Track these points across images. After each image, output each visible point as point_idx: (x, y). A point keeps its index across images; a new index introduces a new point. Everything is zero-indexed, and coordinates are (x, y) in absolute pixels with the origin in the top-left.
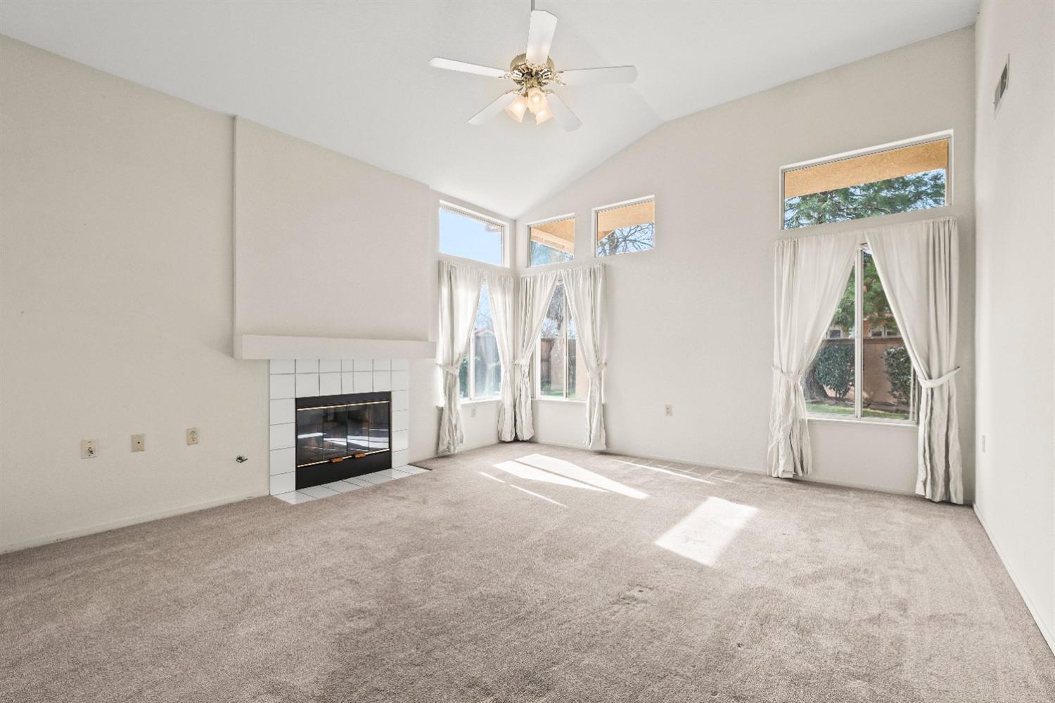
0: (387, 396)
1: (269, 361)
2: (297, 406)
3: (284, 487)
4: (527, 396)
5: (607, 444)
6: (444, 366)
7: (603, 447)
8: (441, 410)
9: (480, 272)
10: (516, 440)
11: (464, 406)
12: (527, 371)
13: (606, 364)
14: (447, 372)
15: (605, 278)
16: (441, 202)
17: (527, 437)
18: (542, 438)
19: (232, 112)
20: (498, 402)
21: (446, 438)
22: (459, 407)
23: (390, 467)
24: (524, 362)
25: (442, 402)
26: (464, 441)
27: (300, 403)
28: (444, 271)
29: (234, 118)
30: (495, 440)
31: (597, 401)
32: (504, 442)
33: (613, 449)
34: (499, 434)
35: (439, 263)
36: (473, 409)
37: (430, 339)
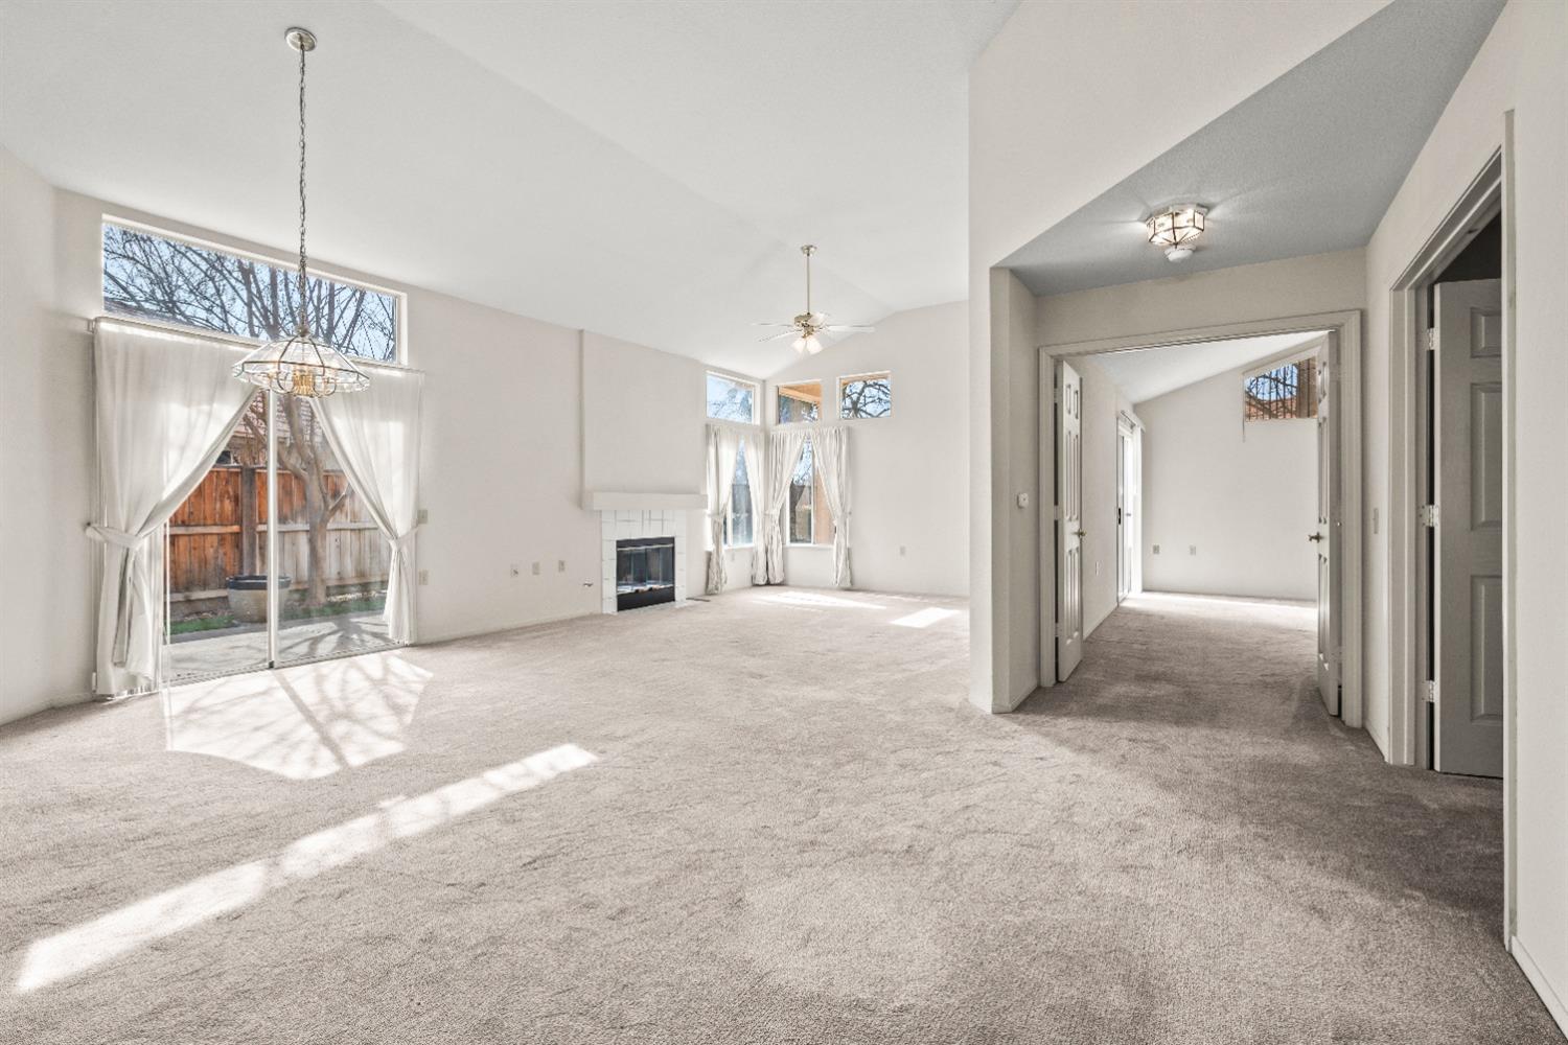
0: (672, 540)
1: (601, 511)
2: (618, 546)
3: (611, 606)
4: (778, 542)
5: (851, 582)
6: (711, 516)
7: (848, 585)
8: (709, 555)
9: (737, 430)
10: (768, 584)
11: (726, 551)
12: (777, 518)
13: (850, 513)
14: (715, 522)
15: (849, 437)
16: (708, 372)
17: (778, 581)
18: (792, 579)
19: (581, 328)
20: (752, 548)
21: (714, 578)
22: (723, 552)
23: (674, 600)
24: (775, 513)
25: (710, 547)
26: (728, 582)
27: (620, 544)
28: (710, 432)
29: (581, 332)
30: (749, 584)
31: (843, 545)
32: (758, 585)
33: (857, 586)
34: (753, 578)
35: (707, 426)
36: (733, 553)
37: (702, 493)
